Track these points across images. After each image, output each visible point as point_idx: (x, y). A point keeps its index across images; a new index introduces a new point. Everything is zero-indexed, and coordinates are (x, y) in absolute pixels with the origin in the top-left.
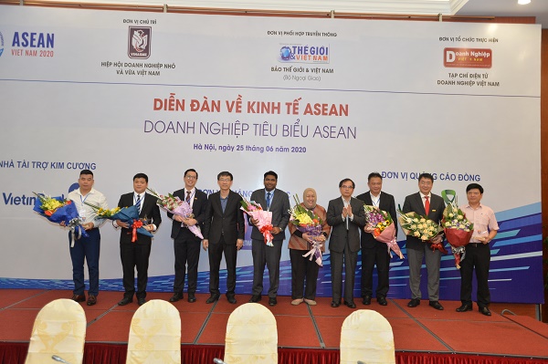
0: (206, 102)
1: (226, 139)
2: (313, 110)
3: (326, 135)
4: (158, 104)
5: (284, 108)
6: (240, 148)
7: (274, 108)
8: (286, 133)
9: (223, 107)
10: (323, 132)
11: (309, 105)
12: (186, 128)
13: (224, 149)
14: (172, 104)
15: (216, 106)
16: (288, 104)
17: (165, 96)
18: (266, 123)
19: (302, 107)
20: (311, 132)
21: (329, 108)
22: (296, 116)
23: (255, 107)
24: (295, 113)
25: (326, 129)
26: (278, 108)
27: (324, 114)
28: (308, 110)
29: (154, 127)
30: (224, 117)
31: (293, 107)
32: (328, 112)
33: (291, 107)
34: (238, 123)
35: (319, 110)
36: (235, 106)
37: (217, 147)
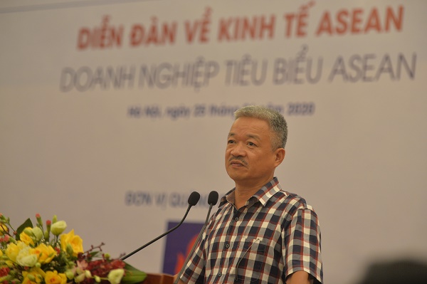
0: (154, 29)
1: (181, 95)
2: (335, 23)
3: (354, 74)
4: (85, 38)
5: (281, 25)
6: (200, 110)
7: (263, 27)
8: (280, 76)
9: (181, 34)
10: (349, 70)
11: (326, 17)
12: (120, 78)
13: (175, 113)
14: (104, 36)
15: (170, 34)
16: (289, 18)
17: (94, 23)
18: (247, 60)
19: (313, 21)
20: (327, 71)
21: (365, 17)
22: (301, 41)
23: (231, 30)
24: (300, 34)
25: (356, 62)
26: (271, 27)
27: (355, 30)
28: (325, 27)
29: (75, 79)
30: (180, 52)
31: (297, 21)
32: (361, 26)
33: (295, 23)
34: (200, 62)
35: (345, 24)
36: (199, 31)
37: (163, 110)
